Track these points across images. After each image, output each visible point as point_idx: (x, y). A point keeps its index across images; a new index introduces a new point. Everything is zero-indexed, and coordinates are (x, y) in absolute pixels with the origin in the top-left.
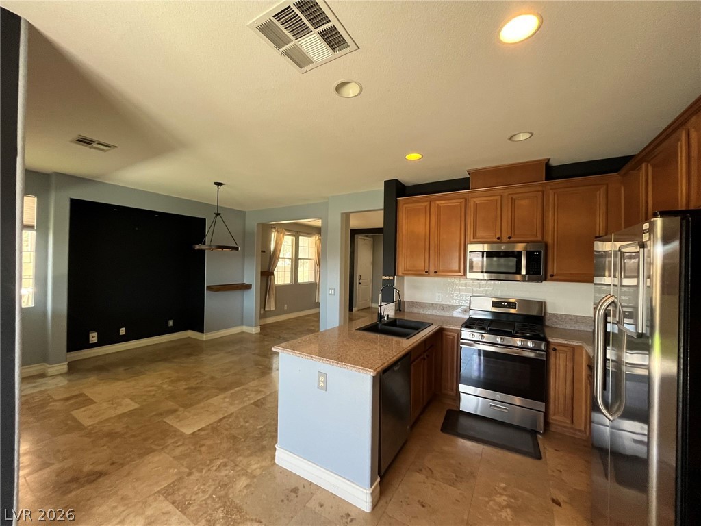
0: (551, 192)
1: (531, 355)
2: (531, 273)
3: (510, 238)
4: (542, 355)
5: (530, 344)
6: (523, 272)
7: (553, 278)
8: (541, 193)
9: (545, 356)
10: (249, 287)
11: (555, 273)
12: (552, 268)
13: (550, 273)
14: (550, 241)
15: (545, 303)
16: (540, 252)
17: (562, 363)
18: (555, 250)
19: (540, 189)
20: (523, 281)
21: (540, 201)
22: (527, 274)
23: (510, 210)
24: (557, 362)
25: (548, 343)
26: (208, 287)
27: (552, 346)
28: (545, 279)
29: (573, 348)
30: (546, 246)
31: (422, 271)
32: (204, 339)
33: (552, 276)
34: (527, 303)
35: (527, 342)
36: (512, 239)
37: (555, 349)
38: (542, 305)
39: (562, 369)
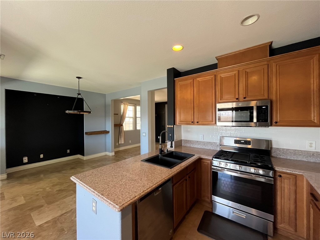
0: (274, 65)
1: (262, 180)
2: (261, 121)
3: (245, 98)
4: (271, 180)
5: (261, 172)
6: (255, 120)
7: (277, 124)
8: (266, 66)
9: (273, 181)
10: (108, 132)
11: (278, 121)
12: (277, 117)
13: (274, 121)
14: (274, 98)
15: (271, 141)
16: (267, 107)
17: (286, 186)
18: (278, 104)
19: (266, 63)
20: (255, 127)
21: (266, 71)
22: (257, 122)
23: (244, 79)
24: (283, 185)
25: (275, 172)
26: (85, 133)
27: (278, 174)
28: (271, 125)
29: (295, 176)
30: (271, 102)
31: (190, 121)
32: (85, 159)
33: (276, 123)
34: (258, 141)
35: (259, 170)
36: (246, 99)
37: (280, 176)
38: (269, 142)
39: (286, 190)
